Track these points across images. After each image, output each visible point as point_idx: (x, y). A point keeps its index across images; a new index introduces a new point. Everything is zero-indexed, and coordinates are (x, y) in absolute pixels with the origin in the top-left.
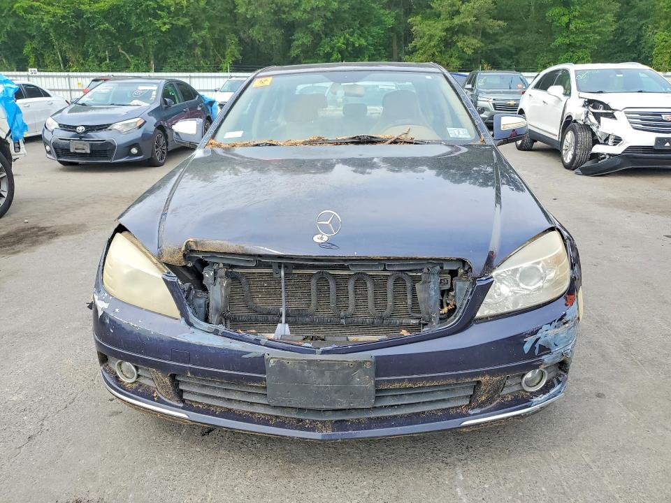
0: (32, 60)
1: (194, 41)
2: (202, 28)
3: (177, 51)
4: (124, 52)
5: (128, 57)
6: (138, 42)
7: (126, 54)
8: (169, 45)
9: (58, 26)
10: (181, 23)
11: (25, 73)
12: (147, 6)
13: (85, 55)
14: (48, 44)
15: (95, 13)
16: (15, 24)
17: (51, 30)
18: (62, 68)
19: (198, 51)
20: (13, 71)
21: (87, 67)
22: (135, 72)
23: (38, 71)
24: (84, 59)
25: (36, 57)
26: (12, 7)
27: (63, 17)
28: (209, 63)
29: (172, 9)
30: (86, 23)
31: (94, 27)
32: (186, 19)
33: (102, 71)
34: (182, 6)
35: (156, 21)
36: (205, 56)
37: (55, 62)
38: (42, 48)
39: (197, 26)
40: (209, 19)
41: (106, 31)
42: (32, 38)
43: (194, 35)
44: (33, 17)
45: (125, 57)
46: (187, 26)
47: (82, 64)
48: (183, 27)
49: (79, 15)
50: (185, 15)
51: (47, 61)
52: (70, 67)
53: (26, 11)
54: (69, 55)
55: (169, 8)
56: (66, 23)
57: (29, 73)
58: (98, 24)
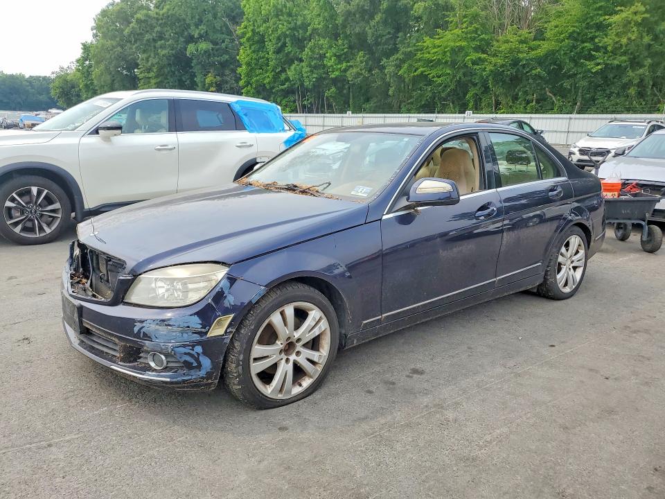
0: (471, 105)
1: (630, 80)
2: (642, 66)
3: (608, 92)
4: (551, 95)
5: (554, 99)
6: (567, 84)
7: (553, 96)
8: (599, 86)
9: (497, 75)
10: (616, 62)
11: (463, 115)
12: (583, 48)
13: (515, 98)
14: (486, 89)
15: (531, 60)
16: (465, 75)
17: (490, 78)
18: (493, 110)
19: (632, 91)
20: (456, 113)
21: (514, 109)
22: (558, 113)
23: (473, 113)
24: (513, 102)
25: (476, 101)
26: (464, 60)
27: (502, 66)
28: (643, 103)
29: (609, 48)
30: (521, 69)
31: (527, 72)
32: (624, 58)
33: (526, 113)
34: (621, 45)
35: (588, 63)
36: (641, 95)
37: (489, 105)
38: (482, 93)
39: (635, 63)
40: (652, 55)
41: (538, 76)
42: (475, 85)
43: (630, 73)
44: (477, 67)
45: (551, 99)
46: (623, 65)
47: (511, 107)
48: (619, 66)
49: (515, 63)
50: (624, 53)
51: (483, 105)
52: (500, 109)
53: (474, 63)
54: (502, 99)
55: (605, 48)
56: (503, 71)
57: (466, 115)
58: (531, 69)
